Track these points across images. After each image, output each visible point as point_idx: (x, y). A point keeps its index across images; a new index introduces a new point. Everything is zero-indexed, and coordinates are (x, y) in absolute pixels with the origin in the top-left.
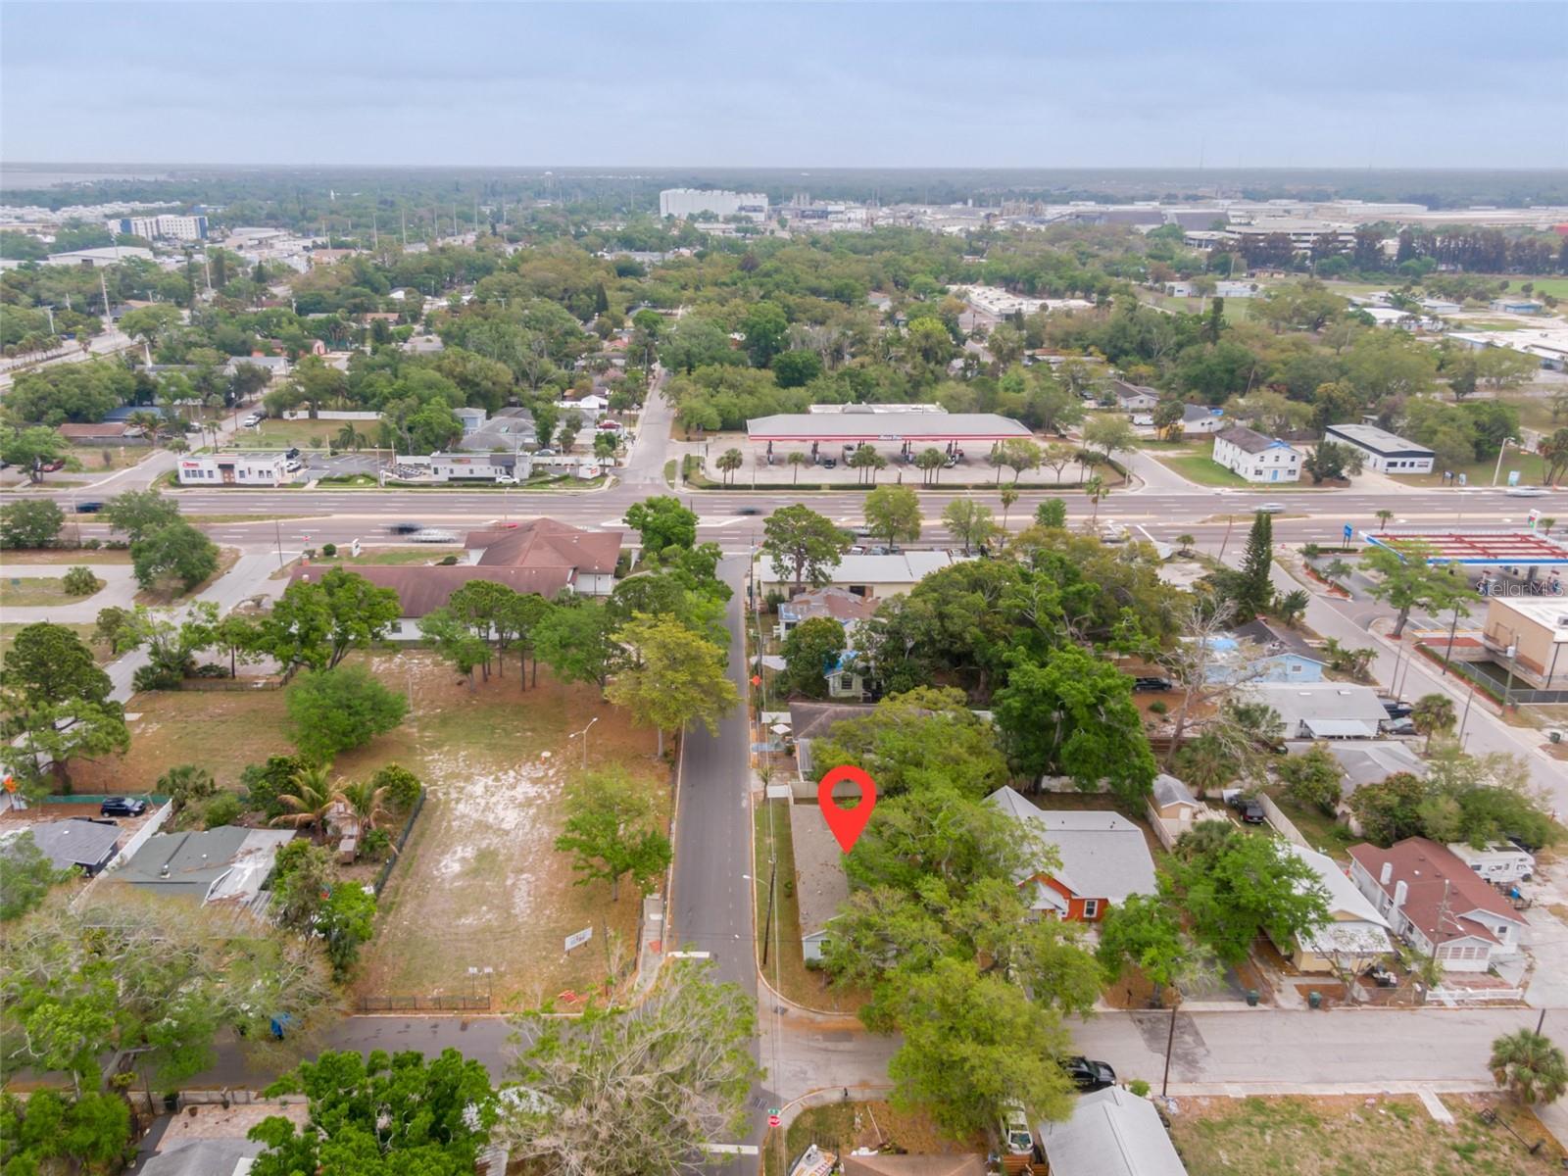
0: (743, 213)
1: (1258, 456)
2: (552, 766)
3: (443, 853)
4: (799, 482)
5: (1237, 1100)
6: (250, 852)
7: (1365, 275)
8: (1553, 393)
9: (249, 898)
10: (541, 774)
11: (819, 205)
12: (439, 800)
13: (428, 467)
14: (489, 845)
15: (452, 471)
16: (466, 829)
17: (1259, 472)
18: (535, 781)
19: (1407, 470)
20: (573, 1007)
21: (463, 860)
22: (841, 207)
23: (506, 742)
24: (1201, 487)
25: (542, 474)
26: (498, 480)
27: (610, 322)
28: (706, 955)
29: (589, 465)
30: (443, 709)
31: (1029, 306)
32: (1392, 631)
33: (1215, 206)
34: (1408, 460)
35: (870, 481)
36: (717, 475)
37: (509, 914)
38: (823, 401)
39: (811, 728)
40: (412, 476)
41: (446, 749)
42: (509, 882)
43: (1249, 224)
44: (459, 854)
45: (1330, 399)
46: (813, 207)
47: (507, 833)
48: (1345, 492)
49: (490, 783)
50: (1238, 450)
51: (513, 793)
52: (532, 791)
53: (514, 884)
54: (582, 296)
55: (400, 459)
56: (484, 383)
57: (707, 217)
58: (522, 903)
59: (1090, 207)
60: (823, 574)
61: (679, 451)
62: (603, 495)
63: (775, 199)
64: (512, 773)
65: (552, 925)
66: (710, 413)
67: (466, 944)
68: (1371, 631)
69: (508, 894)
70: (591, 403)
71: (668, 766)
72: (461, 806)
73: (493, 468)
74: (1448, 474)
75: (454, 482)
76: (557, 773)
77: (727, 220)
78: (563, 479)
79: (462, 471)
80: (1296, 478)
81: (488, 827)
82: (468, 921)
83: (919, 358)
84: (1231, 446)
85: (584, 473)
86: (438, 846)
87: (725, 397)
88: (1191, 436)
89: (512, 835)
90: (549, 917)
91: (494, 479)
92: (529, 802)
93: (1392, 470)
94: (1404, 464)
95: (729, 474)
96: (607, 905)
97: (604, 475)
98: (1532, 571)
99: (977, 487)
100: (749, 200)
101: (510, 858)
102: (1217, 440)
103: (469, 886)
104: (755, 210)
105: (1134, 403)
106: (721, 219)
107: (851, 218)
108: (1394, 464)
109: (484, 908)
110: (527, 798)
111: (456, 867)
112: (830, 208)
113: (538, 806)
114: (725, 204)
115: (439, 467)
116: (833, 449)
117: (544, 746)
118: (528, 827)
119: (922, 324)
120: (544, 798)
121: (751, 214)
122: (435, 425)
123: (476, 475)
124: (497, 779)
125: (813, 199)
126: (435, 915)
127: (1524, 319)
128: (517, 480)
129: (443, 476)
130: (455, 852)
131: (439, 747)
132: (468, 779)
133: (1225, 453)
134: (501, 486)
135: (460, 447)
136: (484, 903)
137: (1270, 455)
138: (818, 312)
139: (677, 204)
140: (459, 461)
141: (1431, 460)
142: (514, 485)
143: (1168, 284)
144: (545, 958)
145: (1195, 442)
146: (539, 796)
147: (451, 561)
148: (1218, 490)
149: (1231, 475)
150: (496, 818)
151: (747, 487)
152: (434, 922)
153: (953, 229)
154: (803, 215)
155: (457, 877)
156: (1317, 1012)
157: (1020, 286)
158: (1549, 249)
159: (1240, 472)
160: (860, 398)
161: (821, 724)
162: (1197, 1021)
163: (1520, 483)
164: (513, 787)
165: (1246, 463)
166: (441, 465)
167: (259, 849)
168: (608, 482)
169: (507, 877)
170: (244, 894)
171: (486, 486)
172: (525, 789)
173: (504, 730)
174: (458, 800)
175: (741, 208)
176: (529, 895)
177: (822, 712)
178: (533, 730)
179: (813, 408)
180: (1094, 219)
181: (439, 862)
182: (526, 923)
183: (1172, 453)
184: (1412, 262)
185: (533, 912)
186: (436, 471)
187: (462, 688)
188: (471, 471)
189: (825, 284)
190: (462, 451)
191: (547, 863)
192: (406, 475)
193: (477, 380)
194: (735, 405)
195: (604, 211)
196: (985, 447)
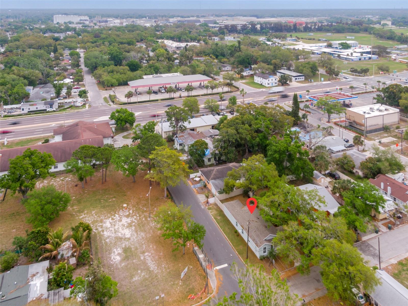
0: (82, 22)
1: (268, 80)
2: (130, 209)
3: (110, 254)
4: (151, 99)
5: (396, 264)
6: (34, 275)
7: (255, 34)
8: (317, 59)
9: (45, 296)
10: (128, 213)
11: (105, 19)
12: (95, 233)
13: (20, 108)
14: (125, 245)
15: (29, 109)
16: (113, 242)
17: (269, 84)
18: (128, 216)
19: (299, 80)
20: (196, 301)
21: (119, 254)
22: (111, 19)
23: (107, 204)
24: (257, 89)
25: (62, 106)
26: (48, 110)
27: (59, 55)
28: (226, 265)
29: (79, 101)
30: (76, 197)
31: (183, 45)
32: (327, 121)
33: (210, 18)
34: (299, 78)
35: (172, 97)
36: (125, 100)
37: (150, 271)
38: (146, 74)
39: (212, 176)
40: (13, 112)
41: (86, 212)
42: (142, 258)
43: (222, 22)
44: (116, 253)
45: (275, 64)
46: (102, 19)
47: (129, 239)
48: (290, 87)
49: (111, 221)
50: (262, 79)
51: (122, 223)
52: (129, 220)
53: (144, 258)
54: (46, 48)
55: (5, 107)
56: (32, 78)
57: (70, 23)
58: (152, 266)
59: (179, 19)
60: (184, 126)
61: (106, 94)
62: (87, 111)
63: (90, 17)
64: (117, 215)
65: (168, 270)
66: (114, 81)
67: (141, 289)
68: (322, 122)
69: (144, 263)
70: (67, 81)
71: (170, 200)
72: (105, 233)
73: (45, 106)
74: (309, 80)
75: (30, 113)
76: (133, 211)
77: (77, 23)
78: (71, 107)
79: (33, 108)
80: (277, 85)
81: (121, 238)
82: (136, 278)
83: (167, 60)
84: (259, 78)
85: (78, 104)
86: (106, 251)
87: (117, 76)
88: (246, 76)
89: (132, 239)
90: (165, 268)
91: (46, 110)
92: (130, 225)
93: (296, 80)
94: (298, 79)
95: (129, 99)
96: (182, 256)
97: (85, 104)
98: (344, 102)
99: (202, 95)
100: (83, 18)
101: (137, 249)
102: (255, 77)
103: (128, 264)
104: (86, 21)
105: (226, 69)
106: (75, 23)
107: (116, 22)
108: (296, 79)
109: (139, 271)
110: (128, 223)
111: (118, 258)
112: (108, 20)
113: (134, 225)
114: (76, 19)
115: (24, 108)
116: (156, 88)
117: (123, 202)
118: (135, 235)
119: (160, 51)
120: (134, 222)
121: (85, 22)
122: (20, 93)
123: (38, 109)
124: (113, 219)
125: (102, 17)
126: (122, 280)
127: (295, 43)
128: (55, 109)
129: (26, 111)
130: (114, 252)
131: (82, 212)
132: (101, 221)
133: (257, 80)
134: (49, 112)
135: (29, 100)
136: (138, 269)
137: (270, 79)
138: (127, 49)
139: (59, 20)
140: (32, 105)
141: (304, 77)
142: (54, 111)
143: (213, 38)
144: (174, 284)
145: (247, 78)
146: (132, 222)
147: (47, 141)
148: (262, 90)
149: (261, 85)
150: (122, 234)
151: (135, 103)
152: (124, 283)
153: (148, 25)
154: (100, 22)
155: (121, 262)
156: (391, 230)
157: (175, 39)
158: (290, 27)
159: (264, 84)
160: (156, 73)
161: (214, 174)
162: (369, 242)
163: (324, 81)
164: (120, 221)
165: (265, 82)
166: (26, 107)
167: (38, 273)
168: (87, 106)
169: (140, 257)
170: (42, 295)
171: (44, 113)
172: (125, 221)
173: (104, 200)
174: (103, 231)
175: (81, 20)
176: (153, 261)
177: (213, 170)
178: (114, 197)
179: (145, 77)
180: (184, 22)
181: (111, 258)
182: (158, 272)
183: (244, 81)
184: (264, 30)
185: (158, 267)
186: (23, 110)
187: (78, 187)
188: (37, 108)
189: (124, 41)
190: (32, 101)
191: (151, 246)
192: (10, 112)
193: (29, 77)
194: (120, 78)
195: (35, 22)
196: (197, 84)
